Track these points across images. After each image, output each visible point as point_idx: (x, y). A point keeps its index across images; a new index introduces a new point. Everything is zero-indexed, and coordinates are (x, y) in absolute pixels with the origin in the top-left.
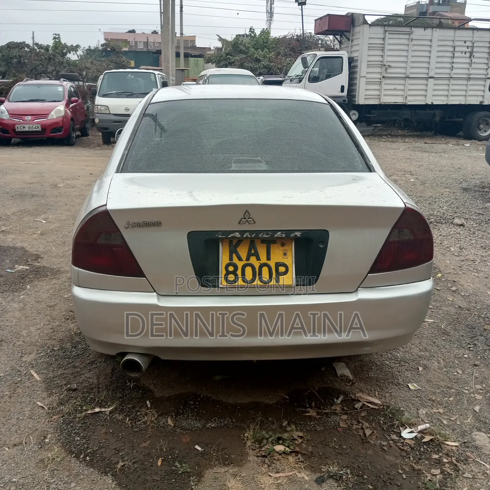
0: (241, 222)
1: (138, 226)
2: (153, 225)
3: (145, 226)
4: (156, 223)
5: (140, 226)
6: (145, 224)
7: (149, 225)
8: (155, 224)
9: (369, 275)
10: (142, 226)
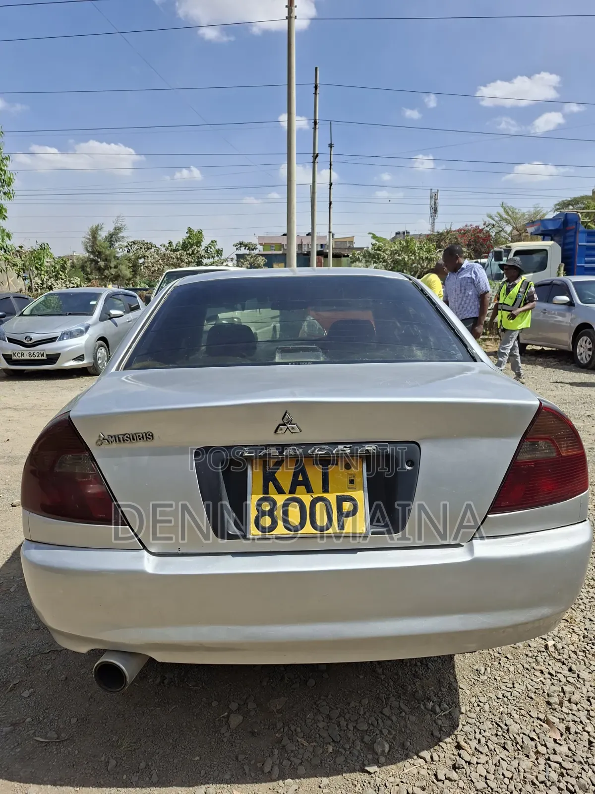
0: (279, 431)
1: (116, 441)
2: (140, 439)
3: (127, 441)
4: (145, 436)
5: (119, 441)
6: (127, 437)
7: (134, 439)
8: (143, 437)
9: (489, 516)
10: (124, 441)
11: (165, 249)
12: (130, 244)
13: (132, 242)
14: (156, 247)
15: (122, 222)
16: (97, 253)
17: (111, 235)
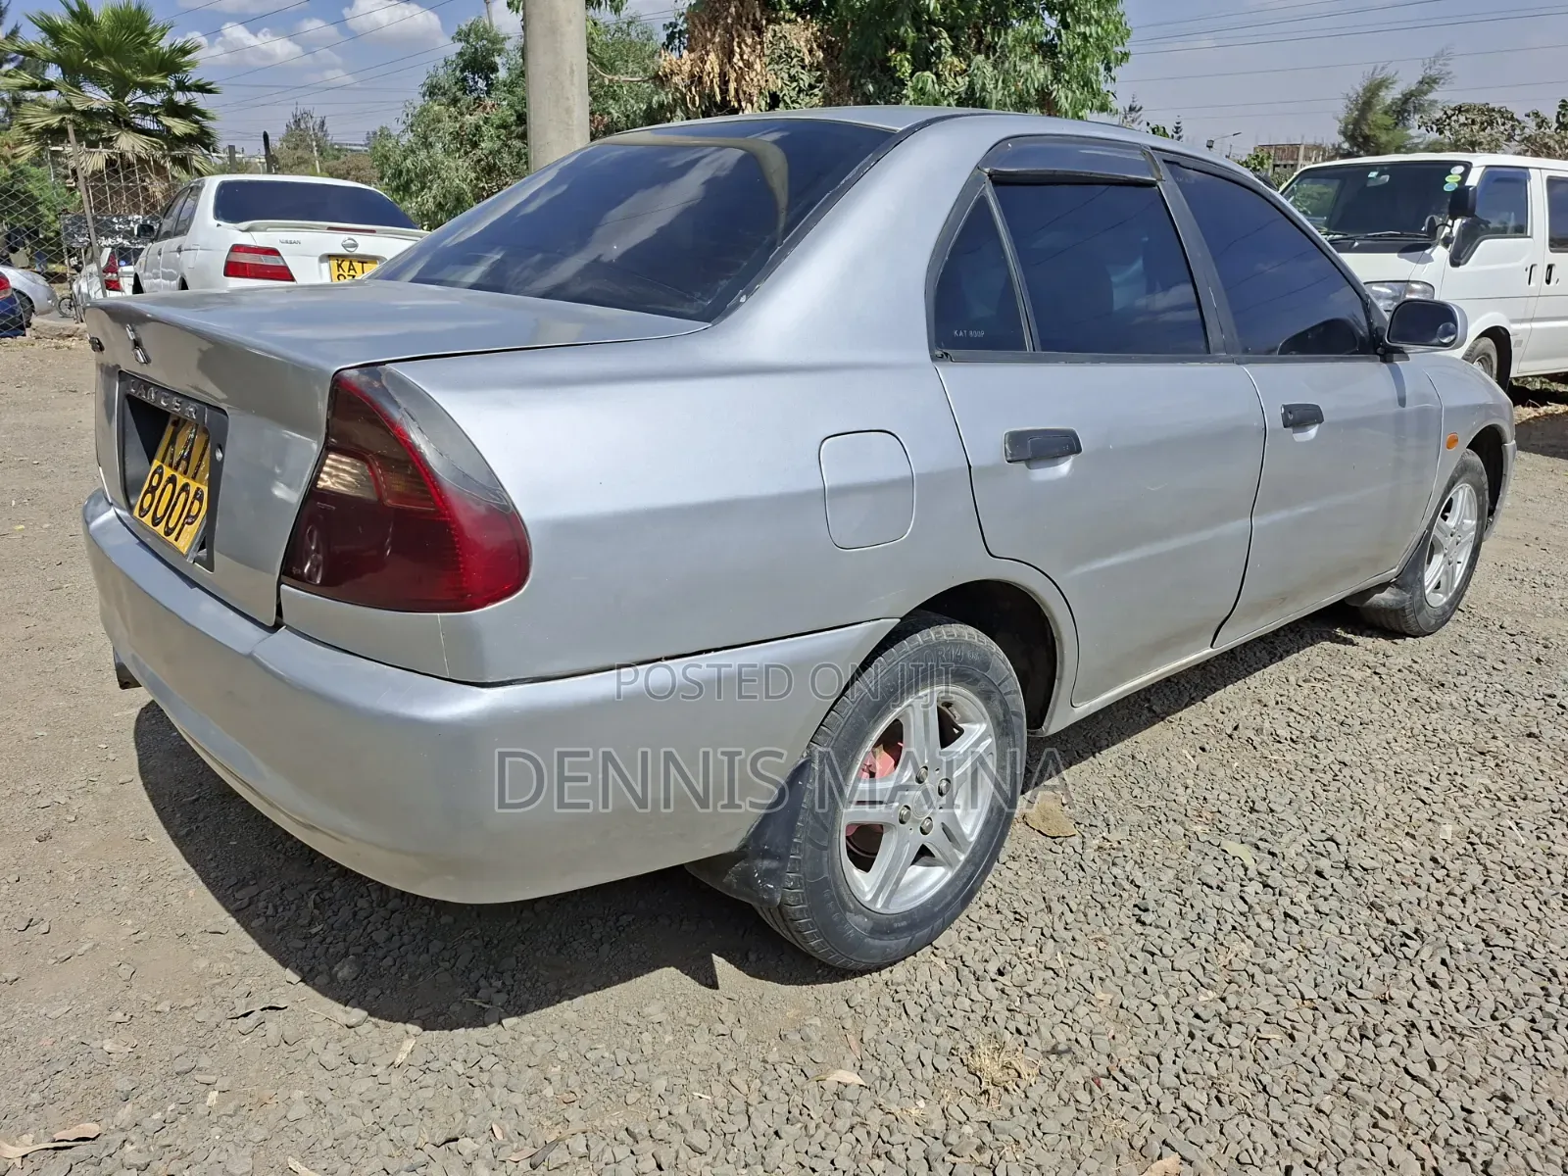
9: (285, 587)
11: (1537, 125)
12: (1450, 112)
13: (1454, 109)
14: (1512, 118)
15: (1445, 65)
16: (1361, 140)
17: (1407, 98)
